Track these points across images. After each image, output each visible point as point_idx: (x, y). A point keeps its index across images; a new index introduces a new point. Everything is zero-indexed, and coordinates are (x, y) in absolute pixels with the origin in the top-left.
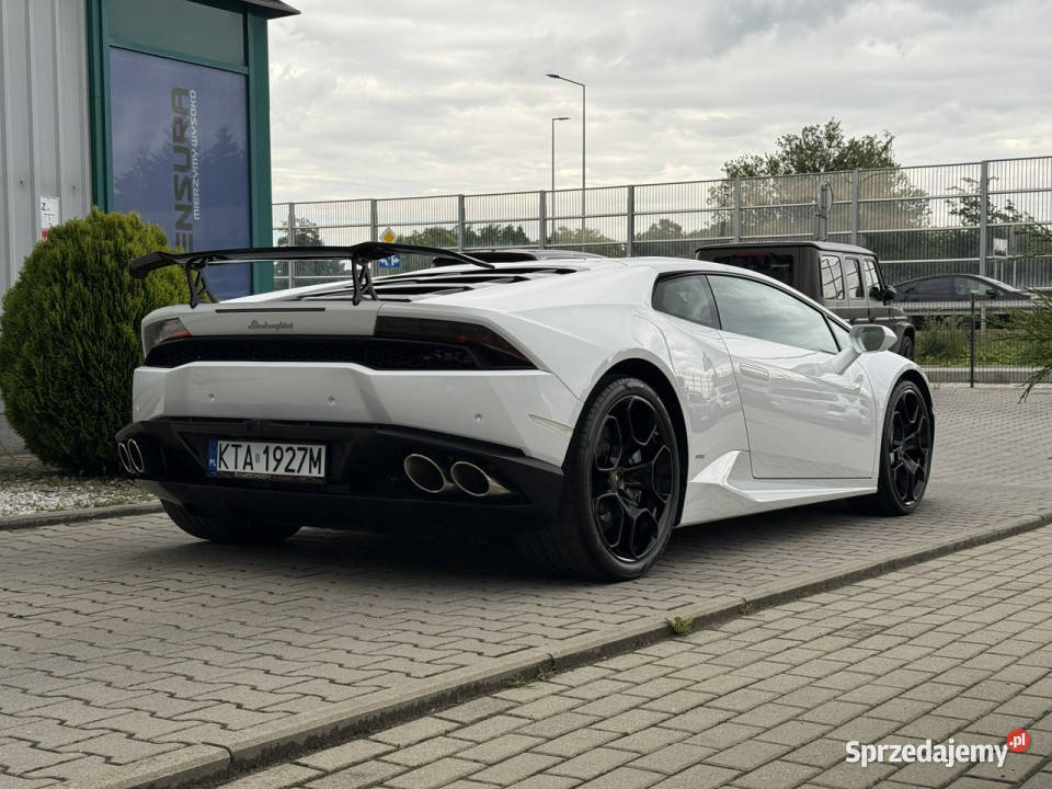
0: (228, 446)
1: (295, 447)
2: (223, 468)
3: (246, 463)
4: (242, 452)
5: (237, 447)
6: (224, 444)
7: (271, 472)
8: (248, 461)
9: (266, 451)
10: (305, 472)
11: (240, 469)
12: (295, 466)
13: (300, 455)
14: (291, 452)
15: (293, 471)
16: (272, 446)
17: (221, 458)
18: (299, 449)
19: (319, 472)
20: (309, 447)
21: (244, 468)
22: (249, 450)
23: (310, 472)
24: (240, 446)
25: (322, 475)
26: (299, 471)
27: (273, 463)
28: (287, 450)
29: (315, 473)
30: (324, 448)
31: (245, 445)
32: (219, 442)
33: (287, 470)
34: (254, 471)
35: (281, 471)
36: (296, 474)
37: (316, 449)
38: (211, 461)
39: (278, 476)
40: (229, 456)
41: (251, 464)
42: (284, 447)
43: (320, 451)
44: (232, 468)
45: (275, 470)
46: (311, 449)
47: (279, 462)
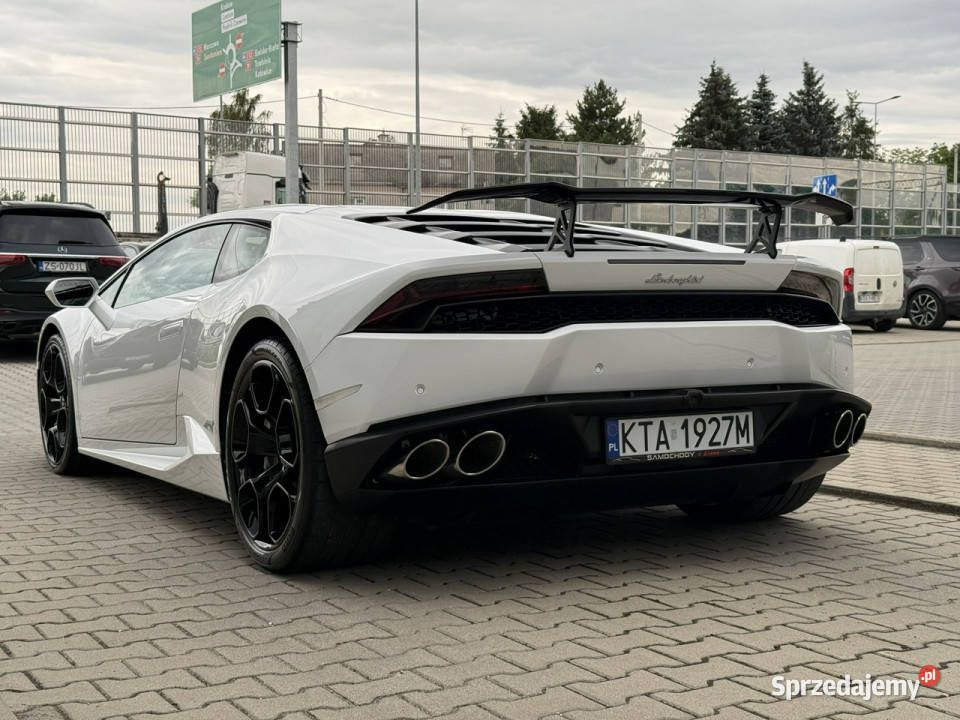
0: (633, 424)
1: (719, 416)
2: (629, 452)
3: (659, 443)
4: (653, 431)
5: (645, 424)
6: (628, 423)
7: (692, 448)
8: (662, 439)
9: (685, 425)
10: (732, 444)
11: (652, 450)
12: (720, 438)
13: (725, 424)
14: (714, 423)
15: (719, 444)
16: (692, 419)
17: (625, 440)
18: (724, 419)
19: (748, 441)
20: (734, 415)
21: (657, 449)
22: (662, 427)
23: (738, 442)
24: (651, 423)
25: (751, 443)
26: (725, 443)
27: (693, 439)
28: (710, 422)
29: (743, 443)
30: (750, 414)
31: (656, 421)
32: (620, 422)
33: (711, 443)
34: (671, 450)
35: (704, 446)
36: (722, 447)
37: (742, 416)
38: (611, 446)
39: (703, 451)
40: (636, 437)
41: (666, 442)
42: (707, 418)
43: (747, 418)
44: (641, 451)
45: (697, 445)
46: (737, 417)
47: (701, 435)
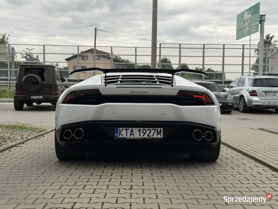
0: (123, 129)
1: (151, 129)
2: (121, 136)
3: (131, 134)
4: (129, 131)
5: (127, 130)
6: (121, 129)
7: (141, 136)
8: (132, 134)
9: (139, 130)
10: (155, 136)
11: (128, 136)
12: (151, 134)
13: (153, 131)
15: (151, 136)
16: (142, 129)
17: (120, 133)
18: (152, 129)
19: (161, 136)
20: (156, 129)
21: (130, 136)
22: (132, 130)
23: (157, 136)
24: (128, 129)
25: (162, 137)
26: (153, 136)
27: (142, 134)
28: (148, 130)
29: (159, 136)
30: (162, 129)
31: (130, 129)
32: (119, 128)
33: (148, 136)
34: (134, 137)
35: (146, 136)
36: (151, 137)
37: (159, 129)
38: (116, 134)
39: (145, 138)
40: (124, 133)
41: (133, 134)
42: (147, 129)
43: (161, 130)
44: (125, 136)
45: (143, 136)
46: (157, 129)
47: (145, 134)
